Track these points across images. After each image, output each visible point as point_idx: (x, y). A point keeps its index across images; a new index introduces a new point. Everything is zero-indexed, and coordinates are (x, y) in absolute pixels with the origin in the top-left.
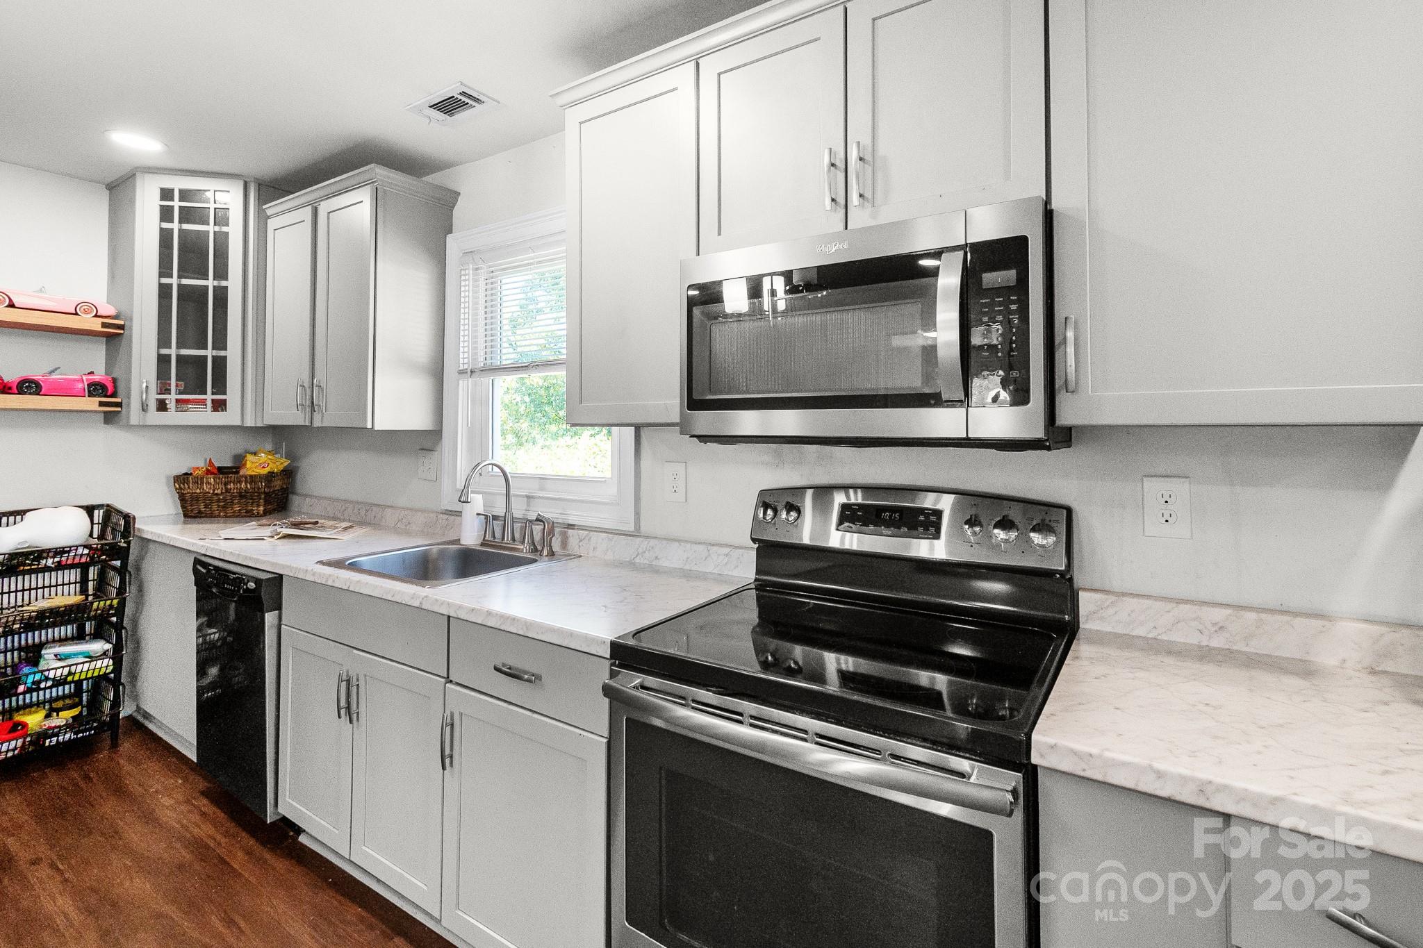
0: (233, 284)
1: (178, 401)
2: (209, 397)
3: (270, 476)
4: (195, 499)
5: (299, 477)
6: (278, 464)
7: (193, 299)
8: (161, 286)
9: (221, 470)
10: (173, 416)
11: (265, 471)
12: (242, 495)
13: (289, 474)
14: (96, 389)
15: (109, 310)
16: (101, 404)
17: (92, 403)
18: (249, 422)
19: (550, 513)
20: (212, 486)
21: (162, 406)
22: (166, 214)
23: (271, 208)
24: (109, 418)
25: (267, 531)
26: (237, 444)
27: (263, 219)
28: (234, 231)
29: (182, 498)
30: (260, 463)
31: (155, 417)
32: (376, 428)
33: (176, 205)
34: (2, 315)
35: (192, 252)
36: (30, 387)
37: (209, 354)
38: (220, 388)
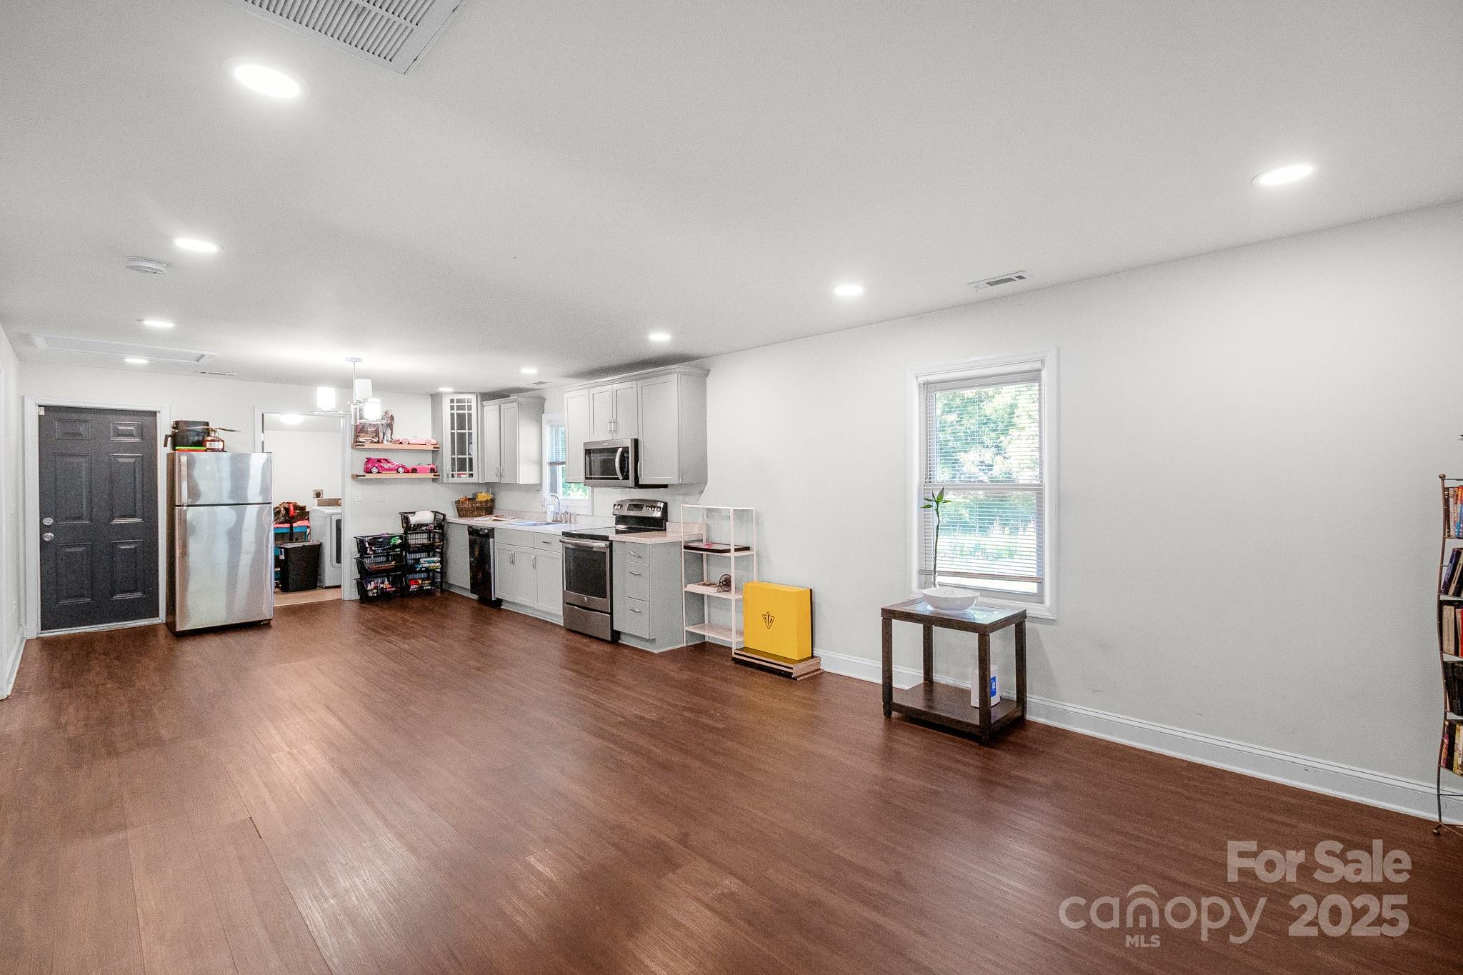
0: (474, 431)
1: (458, 474)
2: (468, 472)
3: (487, 501)
4: (462, 510)
5: (496, 501)
6: (489, 497)
7: (461, 436)
8: (452, 433)
9: (469, 499)
10: (457, 479)
11: (485, 499)
12: (478, 508)
13: (493, 500)
14: (432, 470)
15: (435, 442)
16: (434, 475)
17: (431, 475)
18: (480, 482)
19: (571, 510)
20: (467, 505)
21: (453, 476)
22: (452, 408)
23: (485, 403)
24: (434, 480)
25: (489, 518)
26: (474, 490)
27: (483, 406)
28: (474, 412)
29: (458, 510)
30: (483, 496)
31: (450, 479)
32: (521, 483)
33: (455, 404)
34: (405, 446)
35: (461, 421)
36: (414, 470)
37: (467, 457)
38: (471, 469)
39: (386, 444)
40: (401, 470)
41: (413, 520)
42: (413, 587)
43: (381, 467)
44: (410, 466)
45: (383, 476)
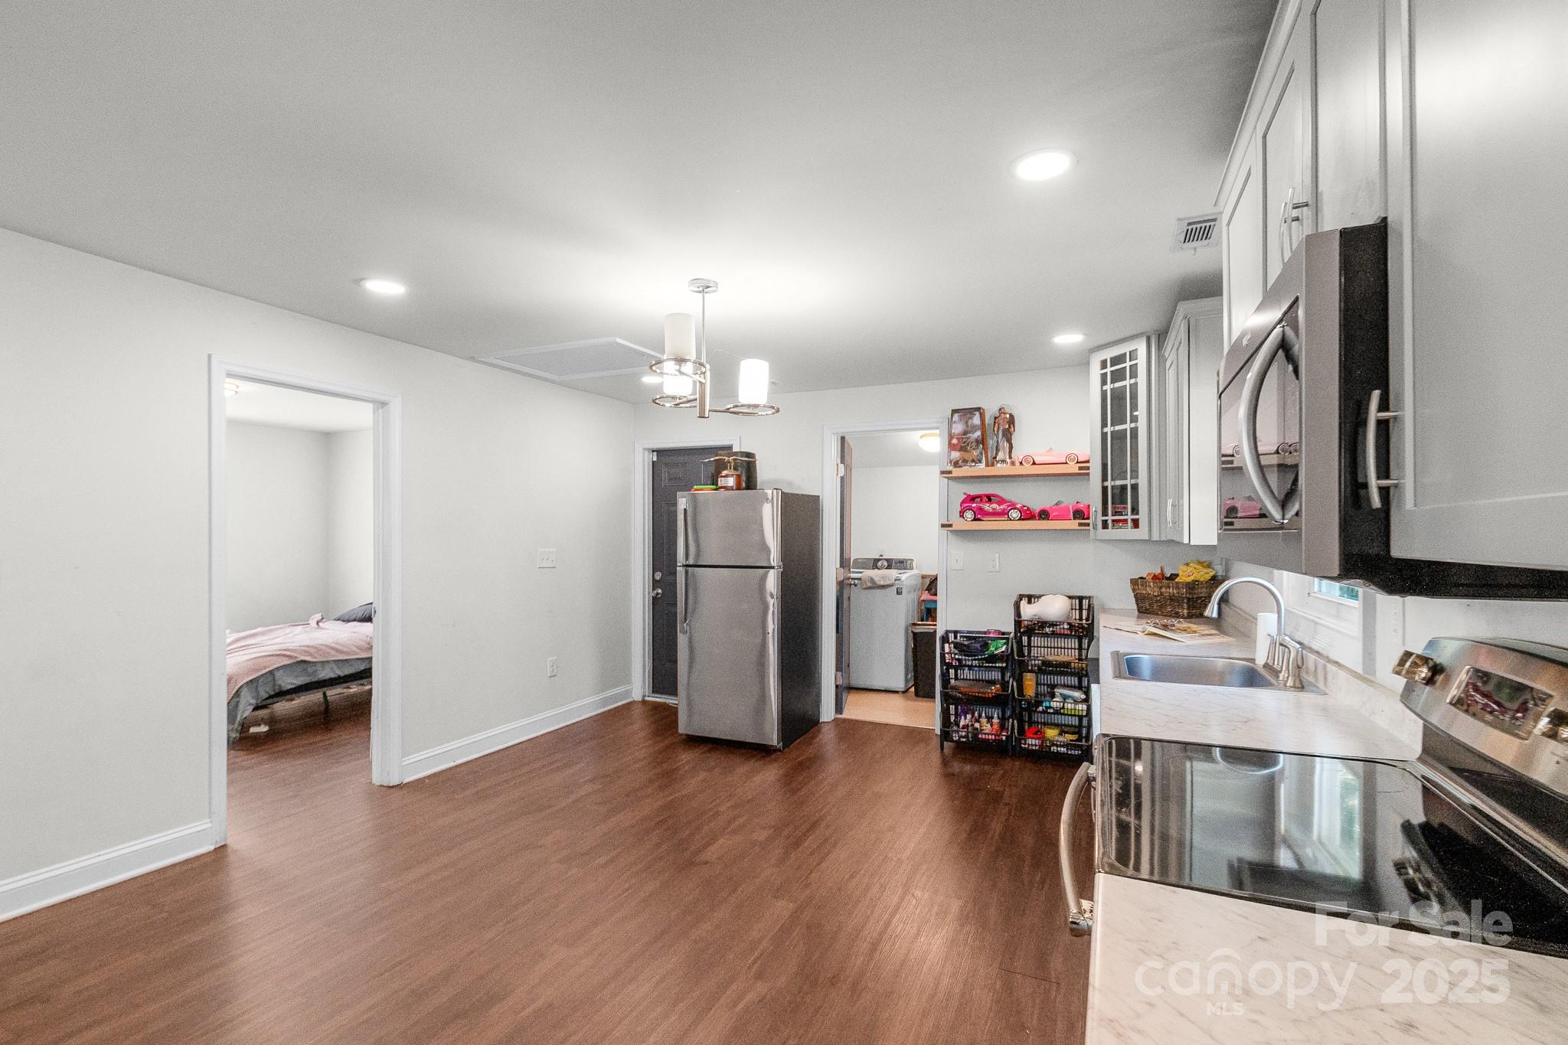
0: (1141, 423)
1: (1113, 521)
2: (1130, 517)
3: (1193, 584)
4: (1144, 598)
6: (1202, 573)
7: (1119, 441)
8: (1102, 434)
9: (1161, 577)
10: (1112, 533)
11: (1189, 579)
12: (1172, 599)
13: (1217, 583)
14: (1077, 514)
16: (1080, 525)
17: (1073, 524)
18: (1155, 537)
20: (1152, 590)
21: (1105, 525)
22: (1104, 379)
23: (1165, 349)
27: (1162, 363)
28: (1142, 379)
29: (1138, 596)
30: (1188, 572)
31: (1102, 533)
32: (1192, 543)
33: (1109, 370)
34: (1028, 469)
35: (1117, 406)
36: (1044, 515)
37: (1128, 482)
38: (1135, 510)
39: (1000, 469)
40: (1015, 514)
41: (1028, 611)
42: (1032, 743)
43: (980, 509)
44: (1036, 507)
45: (986, 525)
